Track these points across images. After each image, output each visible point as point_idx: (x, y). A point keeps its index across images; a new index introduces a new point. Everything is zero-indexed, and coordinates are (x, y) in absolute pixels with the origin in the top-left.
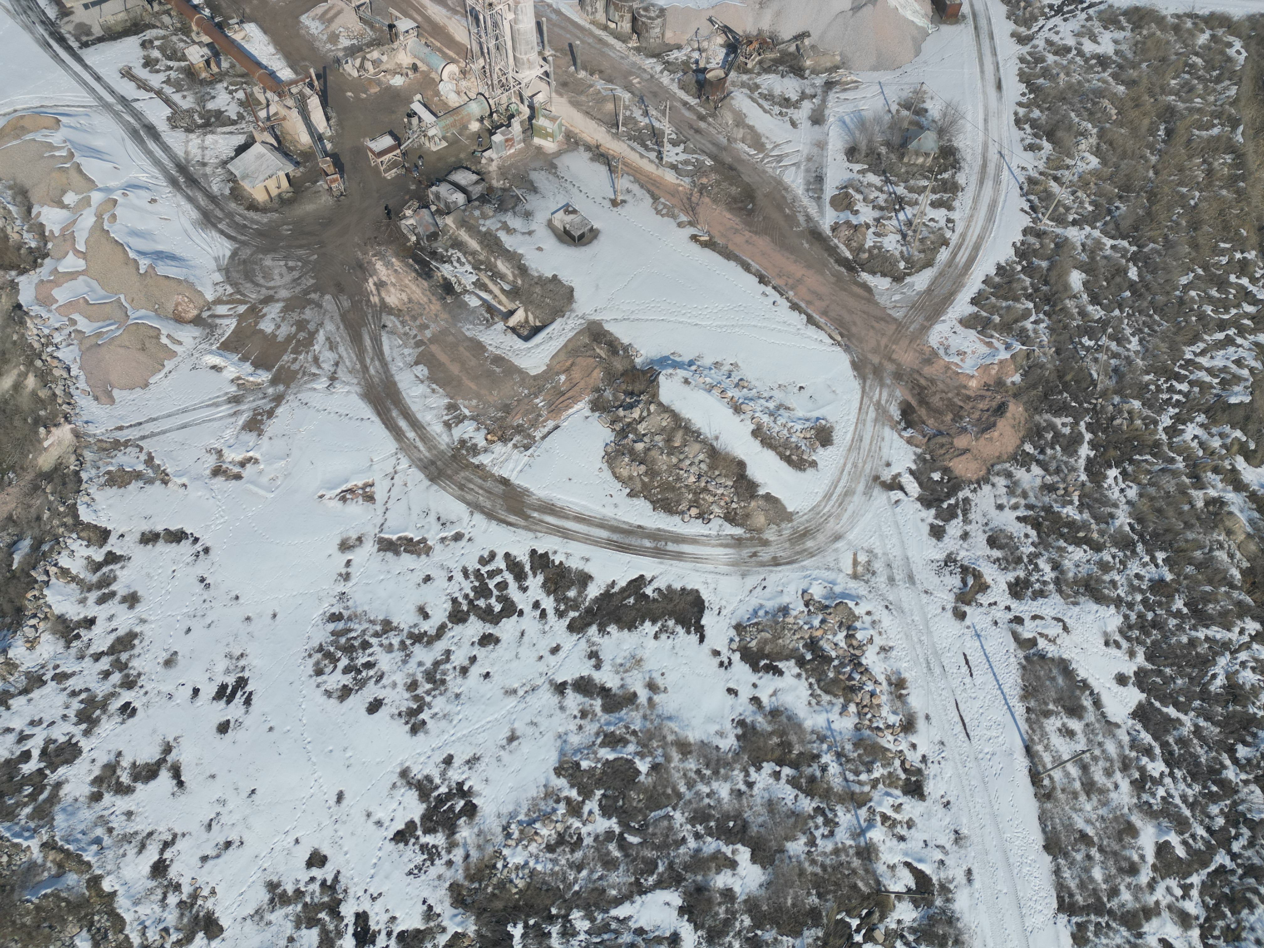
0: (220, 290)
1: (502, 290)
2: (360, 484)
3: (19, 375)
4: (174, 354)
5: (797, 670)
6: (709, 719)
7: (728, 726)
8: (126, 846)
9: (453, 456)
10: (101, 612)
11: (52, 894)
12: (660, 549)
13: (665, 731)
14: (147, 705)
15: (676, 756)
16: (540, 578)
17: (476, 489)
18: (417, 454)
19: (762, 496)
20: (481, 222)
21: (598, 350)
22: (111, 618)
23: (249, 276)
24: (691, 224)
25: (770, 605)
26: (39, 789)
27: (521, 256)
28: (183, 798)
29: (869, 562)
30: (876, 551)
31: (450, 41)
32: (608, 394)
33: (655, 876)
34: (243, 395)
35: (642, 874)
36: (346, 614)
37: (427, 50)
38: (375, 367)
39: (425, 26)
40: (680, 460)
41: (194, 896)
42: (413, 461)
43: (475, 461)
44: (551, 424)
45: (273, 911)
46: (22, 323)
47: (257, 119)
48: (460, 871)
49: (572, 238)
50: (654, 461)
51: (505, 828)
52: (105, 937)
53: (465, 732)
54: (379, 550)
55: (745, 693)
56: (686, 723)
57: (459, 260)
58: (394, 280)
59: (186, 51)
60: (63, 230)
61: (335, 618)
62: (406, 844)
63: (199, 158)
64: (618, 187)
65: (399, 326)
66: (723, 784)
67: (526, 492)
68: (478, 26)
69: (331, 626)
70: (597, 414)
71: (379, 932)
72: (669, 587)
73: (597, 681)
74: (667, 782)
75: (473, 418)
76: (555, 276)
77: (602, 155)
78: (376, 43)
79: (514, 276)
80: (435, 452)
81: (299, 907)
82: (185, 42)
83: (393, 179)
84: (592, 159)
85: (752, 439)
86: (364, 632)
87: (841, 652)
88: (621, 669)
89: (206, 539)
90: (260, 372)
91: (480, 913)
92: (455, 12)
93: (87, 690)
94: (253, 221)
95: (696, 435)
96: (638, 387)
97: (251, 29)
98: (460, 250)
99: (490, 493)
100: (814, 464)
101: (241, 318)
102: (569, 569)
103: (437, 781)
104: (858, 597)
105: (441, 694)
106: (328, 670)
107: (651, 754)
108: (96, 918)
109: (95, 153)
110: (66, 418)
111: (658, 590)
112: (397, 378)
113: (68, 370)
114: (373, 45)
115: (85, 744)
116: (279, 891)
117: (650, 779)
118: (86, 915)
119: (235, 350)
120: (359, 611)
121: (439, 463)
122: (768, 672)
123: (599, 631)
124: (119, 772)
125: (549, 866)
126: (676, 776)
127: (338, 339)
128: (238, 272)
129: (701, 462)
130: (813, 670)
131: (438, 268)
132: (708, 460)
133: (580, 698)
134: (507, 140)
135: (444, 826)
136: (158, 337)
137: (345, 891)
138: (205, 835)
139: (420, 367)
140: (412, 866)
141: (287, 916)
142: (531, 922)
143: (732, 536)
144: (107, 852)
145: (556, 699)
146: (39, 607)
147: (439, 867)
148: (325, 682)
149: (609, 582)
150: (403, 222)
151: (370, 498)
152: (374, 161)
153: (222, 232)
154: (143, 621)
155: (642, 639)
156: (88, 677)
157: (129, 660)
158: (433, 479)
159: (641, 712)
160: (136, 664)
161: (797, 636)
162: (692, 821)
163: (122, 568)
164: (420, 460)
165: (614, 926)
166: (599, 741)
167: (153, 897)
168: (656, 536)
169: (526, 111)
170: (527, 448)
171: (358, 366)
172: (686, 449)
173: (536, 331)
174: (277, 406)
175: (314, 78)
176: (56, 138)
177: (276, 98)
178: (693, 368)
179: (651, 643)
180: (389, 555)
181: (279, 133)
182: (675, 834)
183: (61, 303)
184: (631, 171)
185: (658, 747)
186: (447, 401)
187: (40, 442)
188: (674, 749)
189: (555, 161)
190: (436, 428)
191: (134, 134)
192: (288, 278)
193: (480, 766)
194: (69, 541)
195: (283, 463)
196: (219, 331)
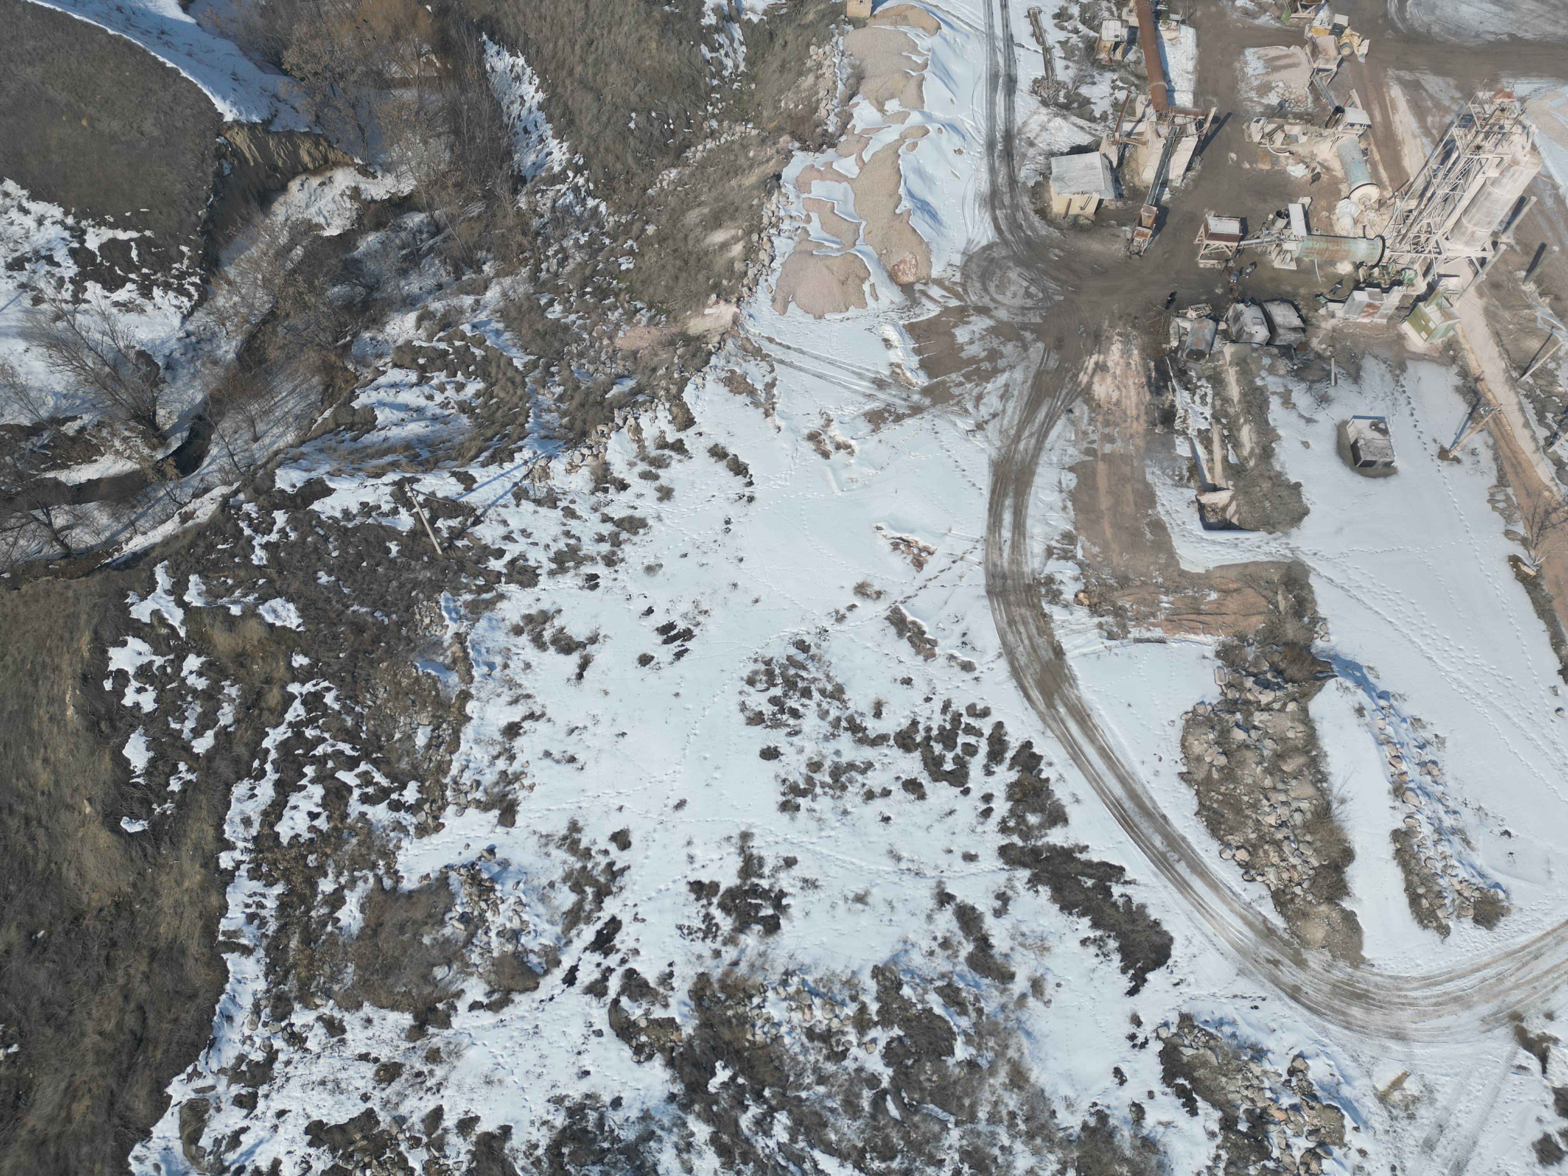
0: (950, 272)
1: (1225, 459)
2: (922, 544)
3: (733, 237)
4: (864, 305)
5: (1216, 1128)
6: (1069, 1077)
7: (1084, 1105)
8: (505, 690)
9: (1029, 587)
10: (637, 484)
11: (433, 678)
12: (1166, 860)
13: (1013, 1042)
14: (608, 590)
15: (1002, 1076)
16: (1013, 776)
17: (1024, 636)
18: (995, 557)
19: (1343, 910)
20: (1263, 373)
21: (1280, 597)
22: (639, 496)
23: (985, 277)
24: (1524, 542)
25: (1245, 1032)
26: (488, 588)
27: (1279, 437)
28: (572, 689)
29: (1416, 1100)
30: (1437, 1095)
31: (1394, 161)
32: (1251, 653)
33: (883, 1166)
34: (889, 385)
35: (874, 1149)
36: (813, 650)
37: (1358, 156)
38: (1027, 444)
39: (1379, 130)
40: (1274, 788)
41: (517, 777)
42: (987, 560)
43: (1047, 608)
44: (1158, 633)
45: (558, 847)
46: (770, 193)
47: (1118, 126)
48: (720, 970)
49: (1356, 458)
50: (1242, 764)
51: (788, 974)
52: (438, 747)
53: (824, 851)
54: (887, 618)
55: (1133, 1092)
56: (1042, 1056)
57: (1203, 397)
58: (1118, 372)
59: (1105, 23)
60: (865, 131)
61: (802, 646)
62: (698, 899)
63: (1032, 136)
64: (1465, 440)
65: (1085, 421)
66: (1028, 1154)
67: (1071, 680)
68: (1443, 162)
69: (793, 651)
70: (1219, 663)
71: (618, 951)
72: (1142, 907)
73: (985, 926)
74: (971, 1091)
75: (1080, 564)
76: (1298, 485)
77: (1475, 392)
78: (1307, 118)
79: (1252, 453)
80: (1015, 568)
81: (578, 865)
82: (1112, 13)
83: (1204, 269)
84: (1457, 389)
85: (1388, 839)
86: (815, 680)
87: (1287, 1160)
88: (1020, 939)
89: (757, 490)
90: (921, 373)
91: (706, 1024)
92: (1427, 132)
93: (579, 539)
94: (1032, 227)
95: (1320, 778)
96: (1293, 671)
97: (1188, 34)
98: (1213, 387)
99: (1035, 650)
100: (1444, 931)
101: (947, 310)
102: (1050, 794)
103: (766, 871)
104: (1365, 1123)
105: (832, 797)
106: (761, 686)
107: (979, 1048)
108: (444, 726)
109: (946, 77)
110: (739, 300)
111: (1129, 900)
112: (1040, 470)
113: (773, 259)
114: (1301, 118)
115: (543, 580)
116: (576, 836)
117: (957, 1070)
118: (440, 717)
119: (916, 337)
120: (826, 658)
121: (1009, 582)
122: (1179, 1097)
123: (1029, 881)
124: (547, 626)
125: (797, 1049)
126: (986, 1095)
127: (1016, 393)
128: (979, 266)
129: (1299, 810)
130: (1235, 1145)
131: (1174, 390)
132: (1309, 816)
133: (955, 926)
134: (1369, 305)
135: (739, 916)
136: (863, 280)
137: (621, 888)
138: (562, 735)
139: (1072, 476)
140: (687, 924)
141: (565, 862)
142: (740, 1080)
143: (1265, 920)
144: (490, 681)
145: (931, 904)
146: (599, 443)
147: (705, 948)
148: (749, 694)
149: (1083, 843)
150: (1178, 320)
151: (919, 564)
152: (1200, 238)
153: (995, 219)
154: (659, 518)
155: (1067, 931)
156: (586, 530)
157: (625, 541)
158: (991, 592)
159: (1004, 999)
160: (627, 550)
161: (1249, 1093)
162: (966, 1155)
163: (680, 461)
164: (995, 565)
165: (807, 1166)
166: (939, 983)
167: (490, 748)
168: (1175, 842)
169: (1421, 286)
170: (1111, 636)
171: (1012, 432)
172: (1294, 783)
173: (1226, 526)
174: (909, 416)
175: (1210, 118)
176: (924, 43)
177: (1154, 118)
178: (1383, 703)
179: (1074, 944)
180: (893, 630)
181: (1127, 154)
182: (936, 1148)
183: (812, 196)
184: (1496, 432)
185: (992, 1048)
186: (1069, 527)
187: (705, 305)
188: (1007, 1068)
189: (1409, 363)
190: (1035, 546)
191: (994, 78)
192: (1018, 302)
193: (813, 896)
194: (660, 407)
195: (872, 471)
196: (917, 311)
